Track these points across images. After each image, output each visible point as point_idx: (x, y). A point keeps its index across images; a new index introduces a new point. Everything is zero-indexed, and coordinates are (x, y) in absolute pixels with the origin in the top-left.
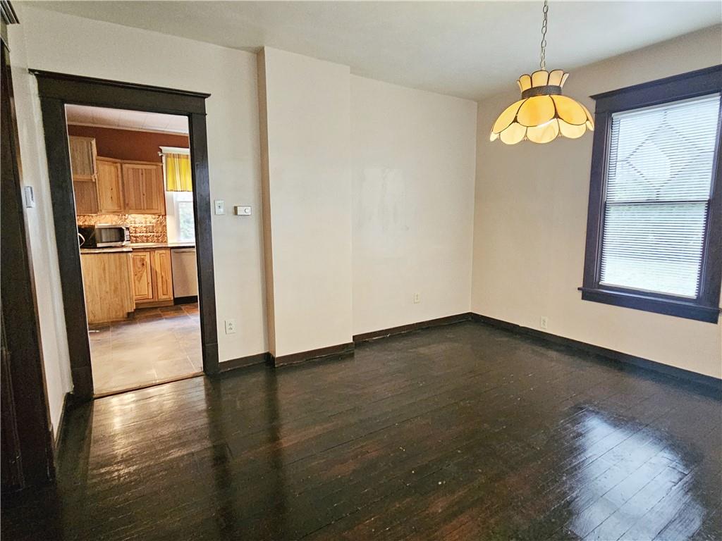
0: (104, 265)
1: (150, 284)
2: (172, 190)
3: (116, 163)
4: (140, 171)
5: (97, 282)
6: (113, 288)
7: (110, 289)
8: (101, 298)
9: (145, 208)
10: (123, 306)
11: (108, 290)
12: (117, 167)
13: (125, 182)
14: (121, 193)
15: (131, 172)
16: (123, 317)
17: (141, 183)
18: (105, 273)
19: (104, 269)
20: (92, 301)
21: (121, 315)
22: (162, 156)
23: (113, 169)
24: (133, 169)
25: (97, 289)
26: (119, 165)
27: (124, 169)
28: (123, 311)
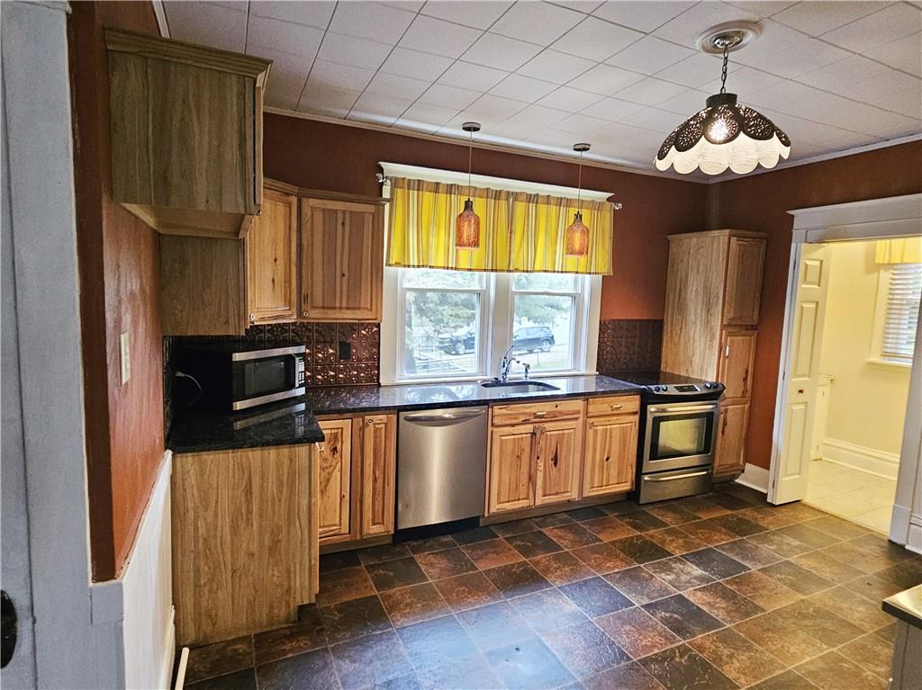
0: (250, 478)
1: (347, 498)
2: (398, 264)
3: (288, 195)
4: (340, 215)
5: (227, 529)
6: (267, 542)
7: (261, 547)
8: (234, 572)
9: (344, 305)
10: (289, 590)
11: (254, 548)
12: (289, 204)
13: (305, 243)
14: (294, 270)
15: (319, 217)
16: (287, 621)
17: (339, 246)
18: (249, 502)
19: (248, 491)
20: (211, 580)
21: (283, 614)
22: (382, 183)
23: (281, 208)
24: (324, 210)
25: (228, 546)
26: (294, 200)
27: (306, 210)
28: (288, 603)
